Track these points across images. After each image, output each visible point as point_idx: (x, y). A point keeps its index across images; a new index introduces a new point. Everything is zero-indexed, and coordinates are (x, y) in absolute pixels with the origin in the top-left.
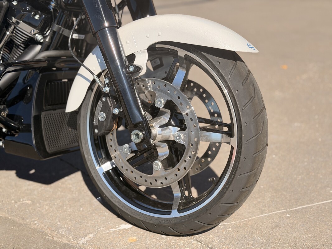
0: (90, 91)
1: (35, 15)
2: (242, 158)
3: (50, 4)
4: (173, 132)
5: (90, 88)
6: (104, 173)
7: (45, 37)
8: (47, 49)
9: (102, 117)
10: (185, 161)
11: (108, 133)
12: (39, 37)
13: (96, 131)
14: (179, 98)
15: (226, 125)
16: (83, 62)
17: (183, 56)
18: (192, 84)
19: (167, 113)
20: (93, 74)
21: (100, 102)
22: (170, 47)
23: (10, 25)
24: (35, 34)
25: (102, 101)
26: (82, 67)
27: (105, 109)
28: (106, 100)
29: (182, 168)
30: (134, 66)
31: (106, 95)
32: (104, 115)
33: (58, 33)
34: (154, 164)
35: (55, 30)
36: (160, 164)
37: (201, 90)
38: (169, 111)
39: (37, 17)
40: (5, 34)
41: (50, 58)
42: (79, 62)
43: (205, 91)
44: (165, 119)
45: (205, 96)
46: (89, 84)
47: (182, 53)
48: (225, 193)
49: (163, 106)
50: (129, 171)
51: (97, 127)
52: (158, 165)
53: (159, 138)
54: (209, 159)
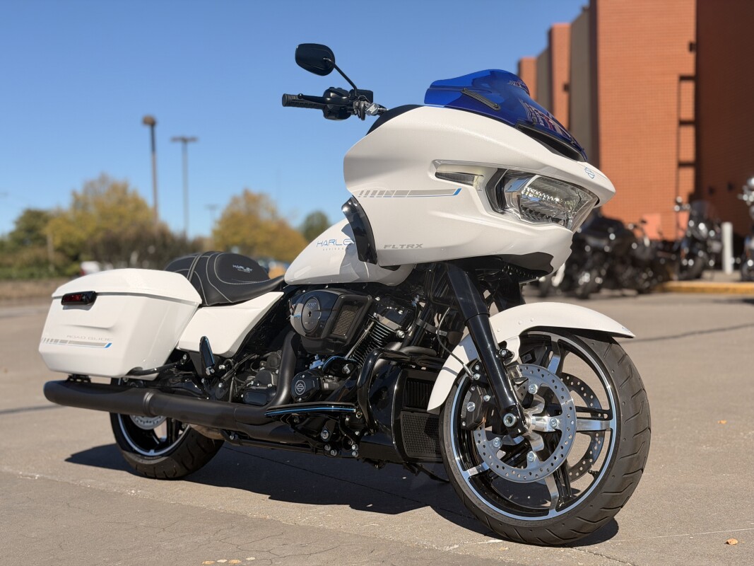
0: (455, 386)
1: (398, 310)
2: (621, 438)
3: (414, 300)
4: (547, 423)
5: (456, 384)
6: (469, 478)
7: (406, 333)
8: (409, 345)
9: (470, 406)
10: (562, 448)
11: (475, 428)
12: (401, 333)
13: (464, 424)
14: (554, 381)
15: (605, 412)
16: (452, 351)
17: (557, 341)
18: (568, 378)
19: (540, 402)
20: (462, 363)
21: (468, 392)
22: (544, 333)
23: (370, 321)
24: (397, 330)
25: (471, 391)
26: (451, 356)
27: (475, 398)
28: (476, 389)
29: (558, 456)
30: (506, 350)
31: (476, 383)
32: (474, 405)
33: (422, 327)
34: (528, 456)
35: (418, 324)
36: (535, 456)
37: (579, 383)
38: (543, 400)
39: (400, 312)
40: (364, 331)
41: (411, 353)
42: (448, 351)
43: (583, 384)
44: (539, 409)
45: (583, 389)
46: (456, 377)
47: (555, 338)
48: (607, 479)
49: (536, 391)
50: (500, 467)
51: (465, 420)
52: (532, 456)
53: (533, 427)
54: (591, 461)
